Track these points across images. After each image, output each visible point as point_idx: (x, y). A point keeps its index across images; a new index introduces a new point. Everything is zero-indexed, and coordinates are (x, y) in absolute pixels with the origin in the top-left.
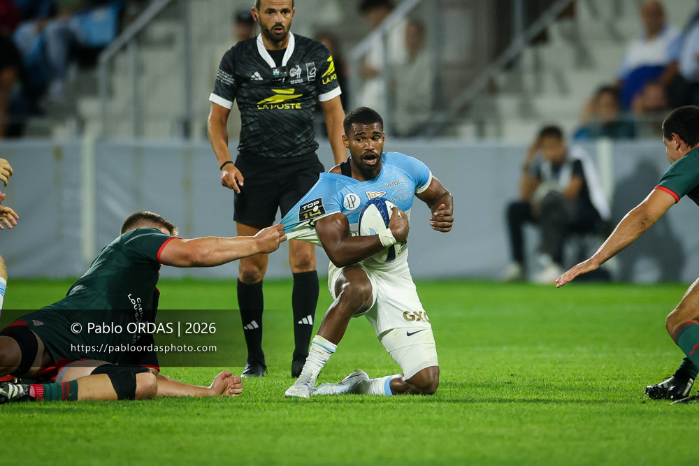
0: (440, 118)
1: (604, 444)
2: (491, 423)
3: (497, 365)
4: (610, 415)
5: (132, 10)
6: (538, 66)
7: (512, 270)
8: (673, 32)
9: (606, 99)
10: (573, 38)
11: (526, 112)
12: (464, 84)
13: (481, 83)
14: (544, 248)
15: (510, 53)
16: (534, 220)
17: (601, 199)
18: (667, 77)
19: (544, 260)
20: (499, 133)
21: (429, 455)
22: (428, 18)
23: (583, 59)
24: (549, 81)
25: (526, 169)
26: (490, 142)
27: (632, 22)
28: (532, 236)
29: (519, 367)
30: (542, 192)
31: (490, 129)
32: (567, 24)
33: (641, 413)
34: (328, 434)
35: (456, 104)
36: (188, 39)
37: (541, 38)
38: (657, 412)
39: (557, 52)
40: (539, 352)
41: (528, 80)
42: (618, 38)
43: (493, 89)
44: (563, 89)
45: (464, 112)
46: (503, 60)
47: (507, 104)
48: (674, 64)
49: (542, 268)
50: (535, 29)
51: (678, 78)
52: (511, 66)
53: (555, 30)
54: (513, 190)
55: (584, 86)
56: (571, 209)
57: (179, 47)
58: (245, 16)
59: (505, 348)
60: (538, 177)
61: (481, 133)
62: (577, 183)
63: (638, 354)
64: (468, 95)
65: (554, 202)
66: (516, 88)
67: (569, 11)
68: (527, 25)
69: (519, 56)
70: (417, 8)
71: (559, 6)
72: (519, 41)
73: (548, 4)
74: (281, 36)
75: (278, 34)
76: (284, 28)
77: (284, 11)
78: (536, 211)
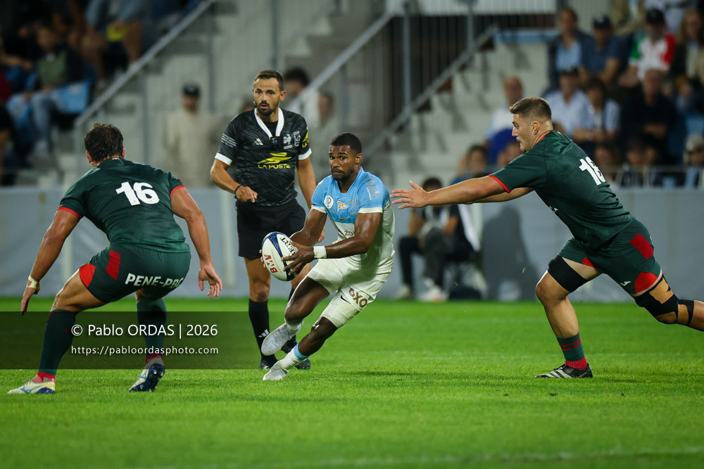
1: (475, 428)
2: (386, 412)
3: (391, 366)
4: (480, 405)
5: (101, 84)
6: (423, 130)
7: (403, 290)
9: (477, 155)
10: (451, 107)
11: (414, 165)
13: (378, 143)
14: (427, 274)
15: (401, 119)
16: (420, 252)
17: (473, 234)
19: (429, 283)
21: (337, 436)
22: (336, 90)
23: (459, 124)
24: (431, 140)
25: (414, 210)
27: (497, 95)
28: (419, 263)
29: (408, 367)
30: (427, 228)
32: (446, 96)
33: (504, 403)
34: (256, 421)
36: (145, 108)
37: (426, 107)
38: (517, 403)
39: (438, 118)
40: (425, 356)
41: (416, 140)
42: (486, 107)
43: (387, 147)
44: (443, 148)
46: (395, 125)
47: (399, 159)
49: (427, 289)
50: (421, 100)
52: (401, 129)
53: (436, 100)
54: (403, 229)
55: (460, 145)
56: (449, 243)
57: (139, 113)
58: (191, 89)
59: (397, 352)
60: (424, 217)
62: (454, 221)
63: (502, 357)
65: (436, 236)
66: (406, 147)
67: (448, 87)
68: (414, 97)
69: (408, 121)
70: (328, 82)
71: (439, 82)
72: (408, 110)
73: (431, 81)
74: (266, 111)
75: (264, 110)
76: (268, 105)
77: (270, 92)
78: (422, 244)
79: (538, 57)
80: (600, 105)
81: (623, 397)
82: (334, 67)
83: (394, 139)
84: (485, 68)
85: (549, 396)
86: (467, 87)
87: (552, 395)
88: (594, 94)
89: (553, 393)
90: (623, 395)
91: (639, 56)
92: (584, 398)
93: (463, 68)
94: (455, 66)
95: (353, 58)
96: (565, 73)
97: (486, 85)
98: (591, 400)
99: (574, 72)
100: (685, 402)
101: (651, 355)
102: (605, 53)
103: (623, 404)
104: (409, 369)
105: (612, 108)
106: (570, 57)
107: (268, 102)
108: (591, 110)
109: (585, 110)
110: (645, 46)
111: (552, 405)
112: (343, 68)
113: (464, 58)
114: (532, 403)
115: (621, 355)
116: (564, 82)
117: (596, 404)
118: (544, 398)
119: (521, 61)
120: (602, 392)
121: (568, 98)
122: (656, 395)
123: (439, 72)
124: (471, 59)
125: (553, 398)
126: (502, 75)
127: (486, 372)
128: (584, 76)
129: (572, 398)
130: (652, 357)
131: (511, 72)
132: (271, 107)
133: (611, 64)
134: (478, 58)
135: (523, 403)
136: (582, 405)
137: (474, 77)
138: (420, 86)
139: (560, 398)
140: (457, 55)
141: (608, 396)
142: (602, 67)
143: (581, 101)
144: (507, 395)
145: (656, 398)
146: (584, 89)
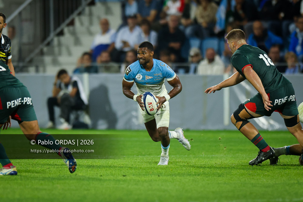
0: (21, 64)
1: (86, 192)
2: (41, 184)
6: (60, 44)
7: (50, 124)
8: (112, 31)
9: (86, 57)
10: (74, 33)
11: (55, 62)
12: (31, 51)
13: (37, 51)
14: (62, 116)
15: (49, 39)
16: (58, 105)
17: (84, 96)
18: (110, 49)
19: (62, 120)
20: (44, 71)
21: (17, 196)
22: (16, 24)
23: (77, 42)
24: (64, 50)
25: (55, 84)
26: (41, 74)
27: (96, 27)
28: (57, 111)
30: (61, 93)
31: (41, 69)
32: (71, 28)
33: (100, 180)
35: (28, 59)
37: (61, 33)
38: (106, 180)
39: (67, 39)
41: (56, 50)
42: (91, 34)
43: (42, 53)
44: (70, 54)
45: (31, 61)
46: (46, 42)
47: (48, 59)
48: (113, 43)
49: (61, 123)
50: (58, 30)
51: (114, 49)
52: (49, 44)
53: (66, 30)
54: (50, 93)
55: (78, 52)
56: (73, 100)
60: (60, 88)
61: (37, 71)
62: (75, 90)
64: (32, 55)
65: (66, 98)
66: (51, 53)
67: (72, 23)
68: (55, 29)
69: (52, 40)
70: (12, 21)
71: (68, 21)
72: (52, 35)
73: (64, 21)
78: (59, 101)
79: (116, 9)
80: (148, 33)
81: (159, 177)
82: (16, 13)
83: (45, 49)
84: (91, 14)
85: (122, 177)
86: (82, 24)
87: (124, 176)
88: (145, 27)
89: (124, 175)
90: (159, 176)
92: (140, 177)
93: (80, 14)
94: (76, 12)
95: (25, 9)
96: (130, 17)
97: (91, 23)
98: (143, 178)
99: (135, 17)
100: (189, 180)
101: (173, 156)
102: (150, 7)
103: (159, 180)
104: (53, 163)
105: (154, 34)
106: (132, 9)
108: (143, 35)
110: (169, 4)
111: (124, 181)
112: (20, 14)
113: (80, 9)
114: (114, 180)
115: (158, 156)
116: (130, 21)
117: (145, 180)
118: (120, 178)
119: (108, 11)
120: (148, 174)
121: (132, 29)
122: (175, 176)
123: (68, 17)
124: (84, 10)
125: (125, 178)
126: (99, 18)
127: (91, 164)
128: (140, 19)
129: (134, 177)
130: (173, 157)
131: (104, 17)
133: (153, 12)
134: (87, 9)
135: (109, 180)
136: (139, 181)
137: (85, 19)
138: (58, 23)
139: (128, 178)
140: (77, 8)
141: (152, 176)
142: (148, 14)
143: (138, 31)
144: (101, 176)
145: (175, 178)
146: (140, 24)
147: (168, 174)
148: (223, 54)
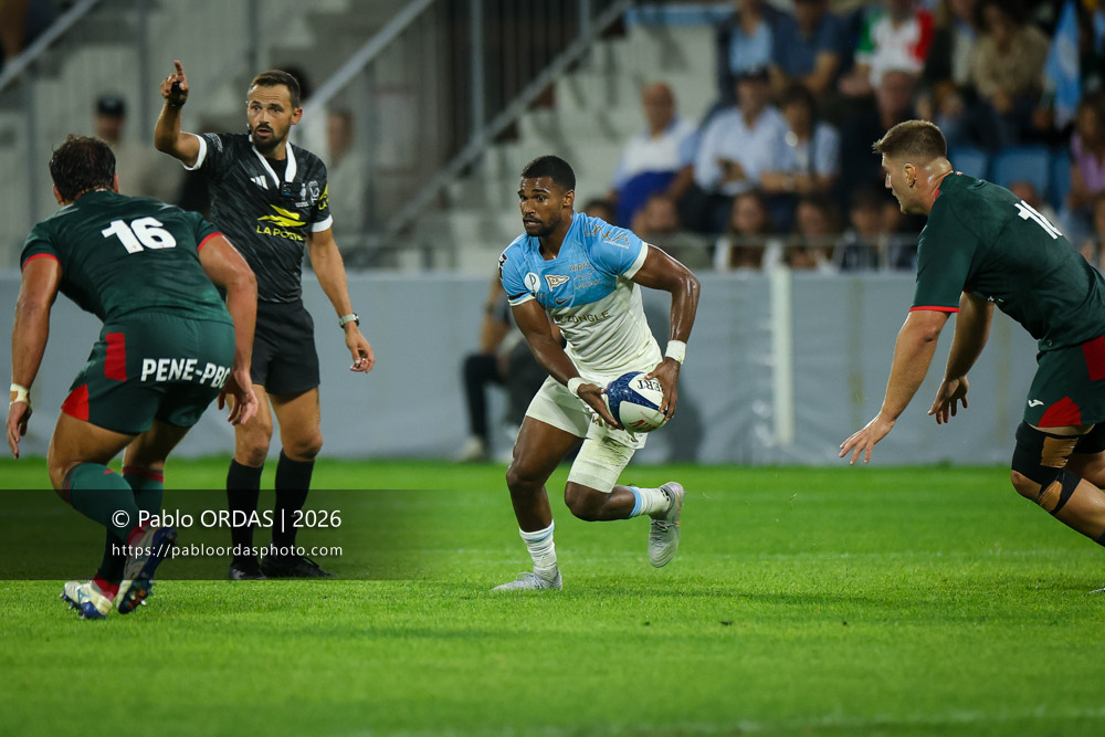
0: (373, 242)
1: (594, 680)
4: (602, 641)
6: (505, 173)
7: (472, 446)
8: (686, 126)
11: (489, 234)
12: (406, 196)
13: (428, 195)
14: (512, 419)
15: (468, 154)
16: (500, 381)
18: (677, 187)
19: (514, 433)
20: (453, 263)
21: (359, 695)
22: (357, 105)
25: (490, 310)
26: (441, 274)
27: (631, 114)
28: (498, 400)
29: (479, 577)
30: (509, 343)
31: (441, 257)
32: (543, 116)
33: (643, 639)
34: (223, 667)
35: (395, 224)
36: (32, 134)
37: (510, 135)
38: (664, 638)
39: (530, 152)
40: (507, 557)
41: (493, 190)
42: (612, 135)
43: (444, 203)
45: (406, 232)
46: (458, 164)
47: (463, 223)
48: (689, 168)
50: (501, 123)
51: (693, 188)
52: (467, 172)
53: (527, 123)
54: (473, 343)
57: (22, 145)
58: (111, 104)
59: (461, 551)
60: (506, 322)
61: (428, 263)
63: (640, 560)
64: (411, 211)
65: (525, 355)
66: (476, 202)
67: (547, 100)
68: (490, 117)
69: (479, 159)
70: (342, 92)
71: (533, 92)
72: (479, 139)
73: (518, 90)
74: (267, 140)
75: (265, 137)
76: (271, 130)
77: (274, 108)
78: (504, 367)
79: (699, 49)
80: (806, 131)
81: (845, 628)
82: (354, 66)
83: (456, 189)
84: (611, 68)
85: (720, 625)
86: (580, 100)
87: (725, 624)
88: (794, 111)
89: (726, 620)
90: (845, 624)
91: (872, 48)
92: (779, 628)
93: (573, 68)
94: (561, 62)
95: (386, 51)
96: (746, 77)
97: (612, 98)
98: (791, 632)
99: (762, 76)
100: (950, 636)
101: (893, 555)
102: (813, 44)
103: (845, 639)
104: (480, 580)
105: (826, 136)
106: (754, 50)
107: (270, 125)
108: (791, 140)
109: (780, 139)
110: (881, 30)
111: (724, 641)
112: (369, 68)
113: (574, 50)
114: (691, 637)
115: (842, 556)
116: (745, 91)
117: (799, 639)
118: (712, 630)
119: (671, 56)
120: (809, 619)
121: (751, 120)
122: (900, 625)
123: (533, 75)
124: (587, 52)
125: (727, 630)
126: (639, 80)
127: (612, 585)
128: (778, 82)
129: (759, 629)
130: (894, 559)
131: (655, 76)
132: (277, 133)
133: (824, 61)
134: (598, 52)
135: (675, 638)
136: (775, 641)
137: (592, 84)
138: (499, 99)
139: (739, 630)
140: (562, 47)
141: (820, 626)
142: (809, 67)
143: (773, 124)
144: (647, 624)
145: (901, 630)
146: (779, 103)
147: (877, 617)
148: (1067, 202)
